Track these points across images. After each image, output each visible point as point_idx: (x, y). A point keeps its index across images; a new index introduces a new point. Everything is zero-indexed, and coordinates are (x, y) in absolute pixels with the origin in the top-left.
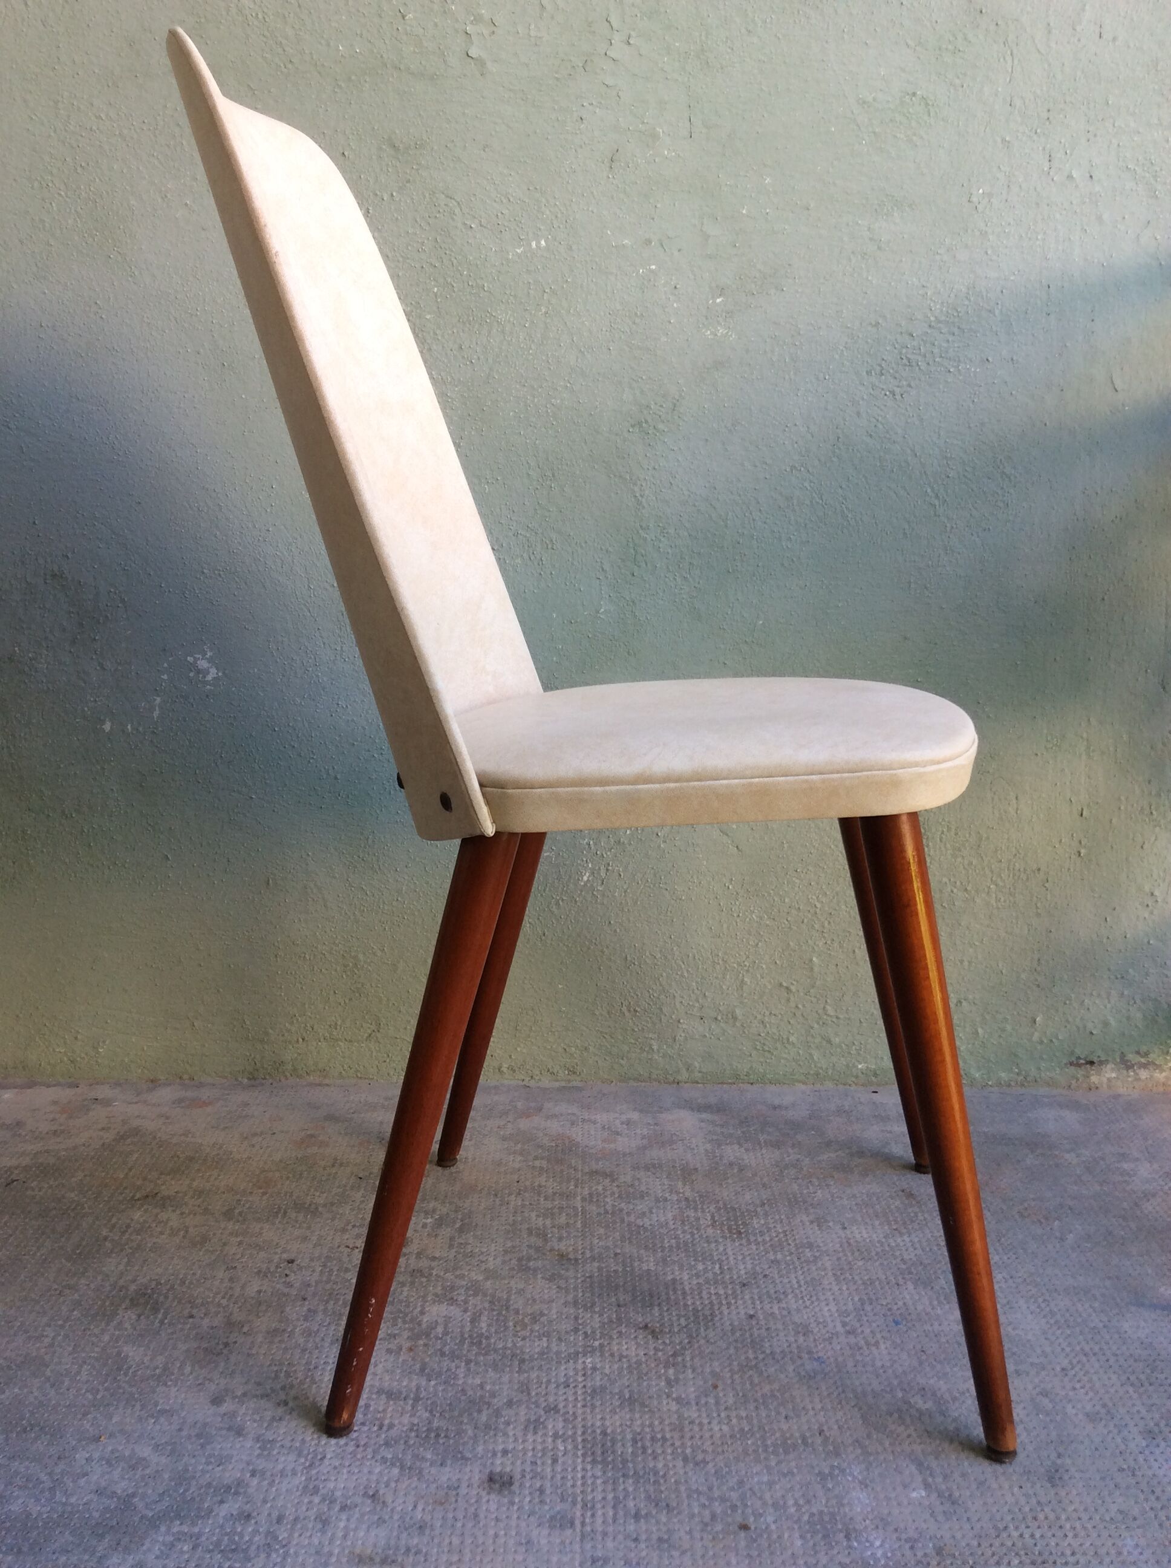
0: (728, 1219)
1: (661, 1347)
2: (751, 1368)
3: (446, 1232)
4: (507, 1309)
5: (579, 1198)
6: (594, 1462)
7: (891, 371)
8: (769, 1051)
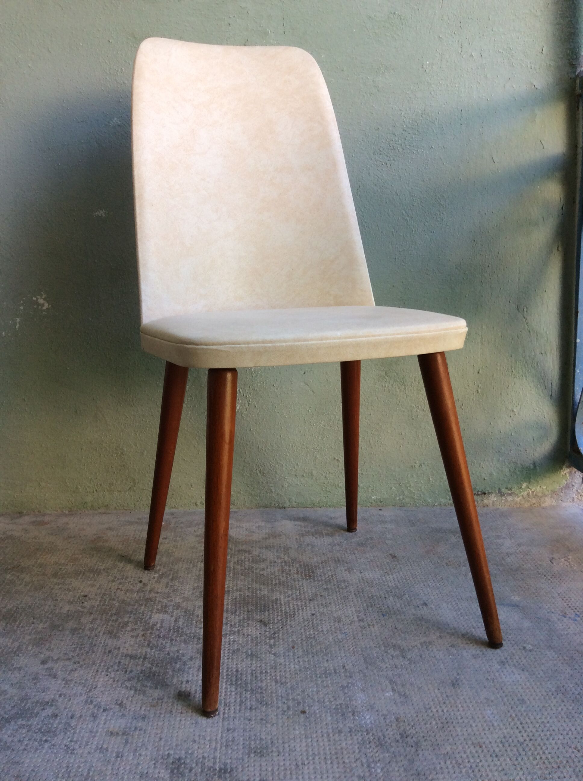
0: (305, 570)
1: (268, 630)
2: (311, 638)
3: (164, 581)
4: (193, 614)
5: (232, 563)
6: (231, 684)
7: (385, 153)
8: (329, 491)
